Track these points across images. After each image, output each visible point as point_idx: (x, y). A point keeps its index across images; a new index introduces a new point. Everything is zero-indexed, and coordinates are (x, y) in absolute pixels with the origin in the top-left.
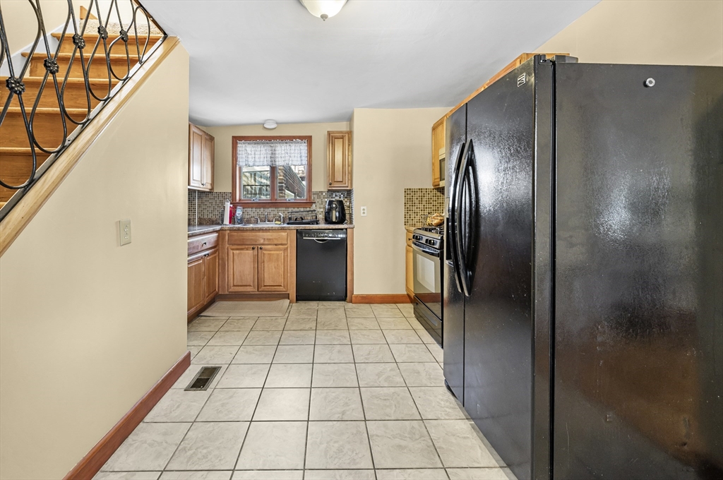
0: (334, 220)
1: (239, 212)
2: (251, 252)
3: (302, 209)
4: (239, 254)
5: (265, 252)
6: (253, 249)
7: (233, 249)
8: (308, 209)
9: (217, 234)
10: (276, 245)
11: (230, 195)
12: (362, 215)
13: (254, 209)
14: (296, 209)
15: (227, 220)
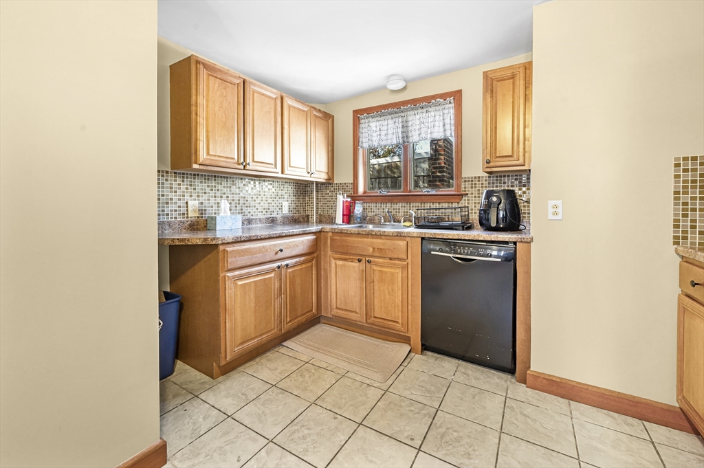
0: (493, 224)
1: (358, 209)
2: (356, 264)
3: (445, 205)
4: (342, 265)
5: (375, 268)
6: (359, 261)
7: (335, 259)
8: (455, 205)
9: (314, 237)
10: (391, 259)
11: (351, 186)
12: (551, 217)
13: (379, 205)
14: (436, 205)
15: (339, 219)
